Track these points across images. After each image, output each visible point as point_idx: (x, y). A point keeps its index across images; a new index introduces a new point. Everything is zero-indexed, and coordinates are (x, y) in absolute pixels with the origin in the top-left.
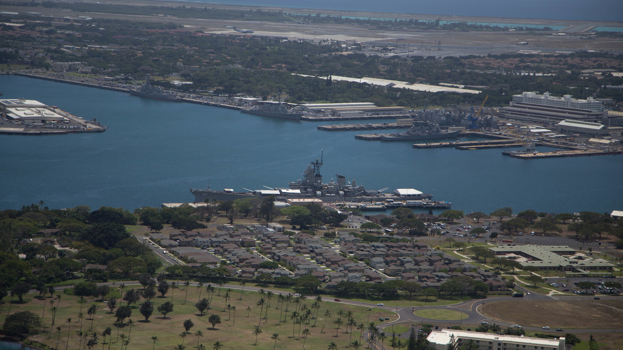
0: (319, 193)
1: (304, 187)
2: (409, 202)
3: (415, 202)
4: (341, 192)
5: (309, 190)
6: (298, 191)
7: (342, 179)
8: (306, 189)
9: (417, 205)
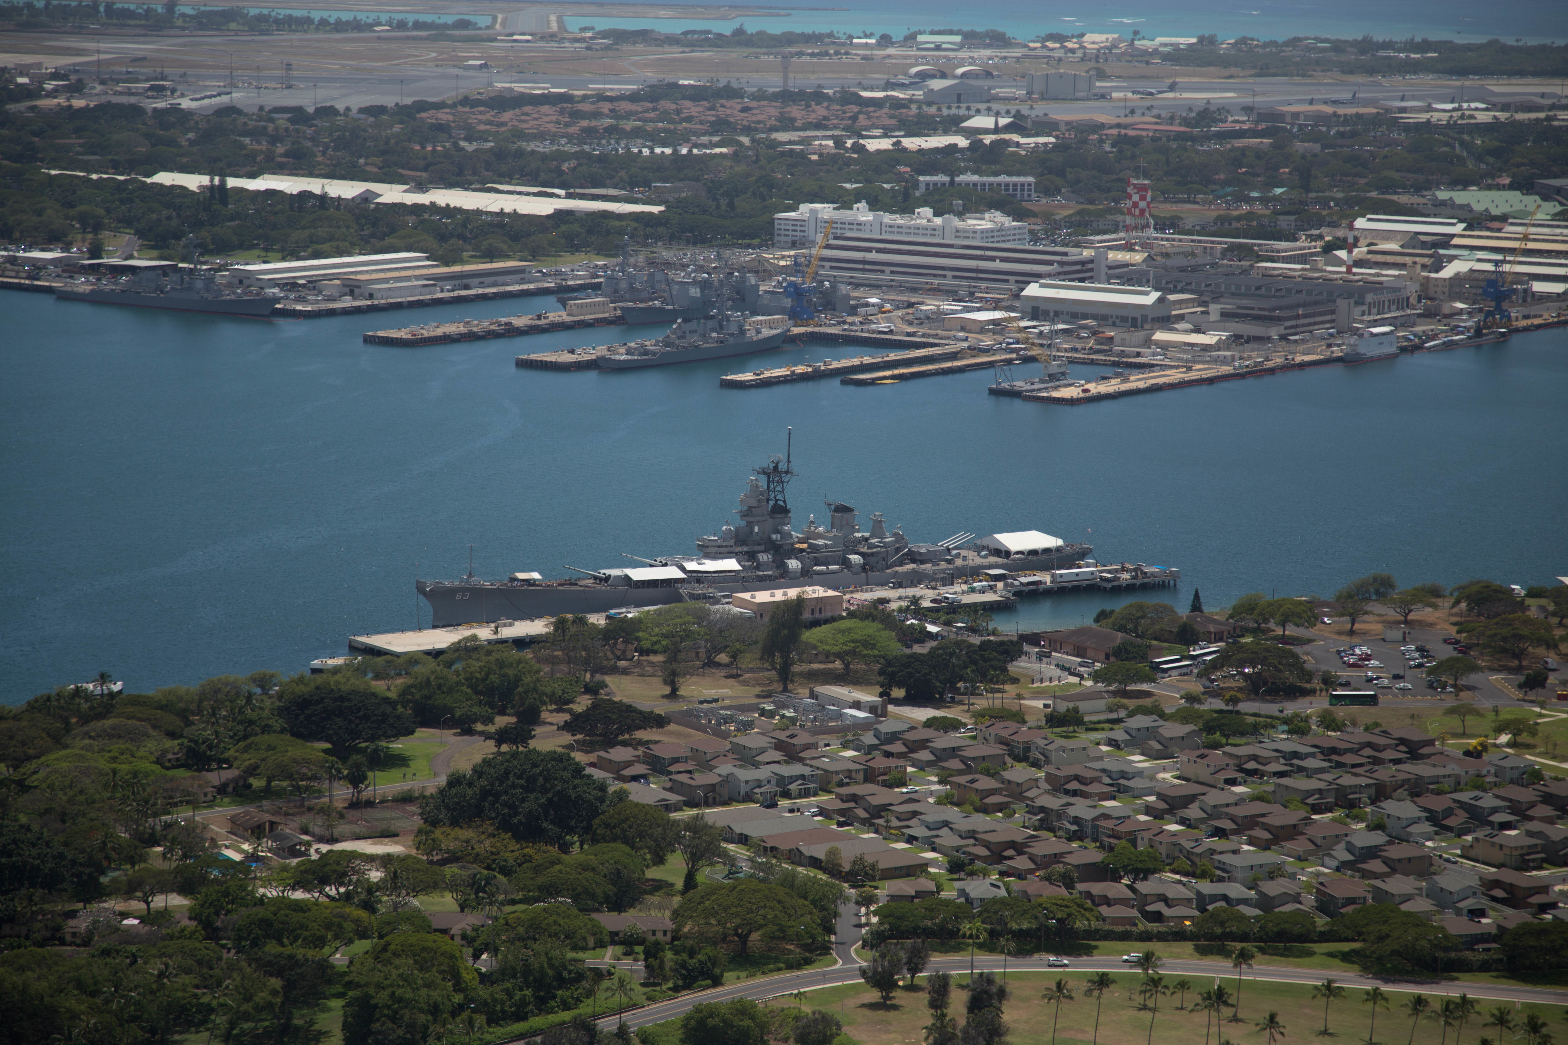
0: (793, 564)
1: (746, 549)
2: (1061, 576)
3: (1077, 574)
4: (855, 558)
5: (764, 557)
6: (731, 564)
7: (846, 515)
8: (752, 556)
9: (1084, 584)
